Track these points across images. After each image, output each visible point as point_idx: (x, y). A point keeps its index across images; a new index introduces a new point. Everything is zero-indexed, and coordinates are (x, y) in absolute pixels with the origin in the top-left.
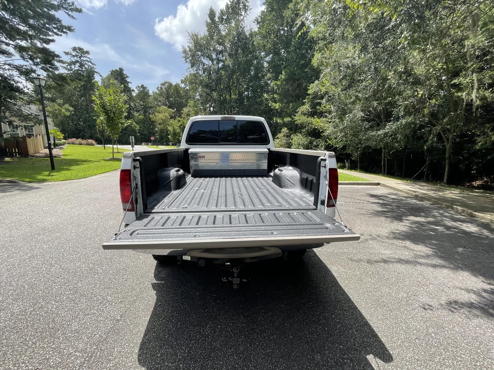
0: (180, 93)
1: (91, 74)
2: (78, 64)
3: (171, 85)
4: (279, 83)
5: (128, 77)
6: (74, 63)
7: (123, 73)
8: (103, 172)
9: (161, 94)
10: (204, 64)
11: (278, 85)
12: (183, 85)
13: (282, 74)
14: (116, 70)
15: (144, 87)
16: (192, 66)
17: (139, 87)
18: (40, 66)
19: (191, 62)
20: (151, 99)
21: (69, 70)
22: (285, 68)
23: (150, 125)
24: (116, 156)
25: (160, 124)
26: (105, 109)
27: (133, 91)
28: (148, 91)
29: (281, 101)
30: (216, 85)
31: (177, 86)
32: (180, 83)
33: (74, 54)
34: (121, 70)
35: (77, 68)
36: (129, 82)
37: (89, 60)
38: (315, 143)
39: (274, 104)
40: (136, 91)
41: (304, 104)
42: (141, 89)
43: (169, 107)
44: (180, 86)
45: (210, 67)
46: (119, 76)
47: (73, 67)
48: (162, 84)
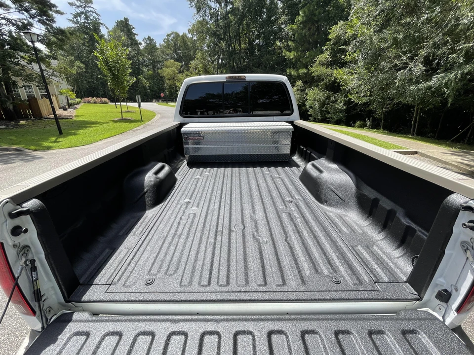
0: (187, 45)
1: (96, 26)
2: (83, 16)
3: (179, 35)
4: (295, 27)
5: (133, 28)
6: (79, 15)
7: (129, 24)
8: (109, 136)
9: (168, 46)
10: (210, 8)
11: (294, 29)
12: (190, 36)
13: (299, 15)
14: (121, 21)
15: (151, 39)
16: (198, 12)
17: (145, 39)
18: (36, 19)
19: (196, 7)
20: (159, 52)
21: (76, 23)
22: (303, 7)
23: (160, 80)
24: (125, 116)
25: (169, 79)
26: (108, 66)
27: (140, 44)
28: (155, 43)
29: (296, 49)
30: (225, 33)
31: (184, 36)
32: (187, 33)
33: (78, 5)
34: (126, 20)
35: (82, 21)
36: (135, 34)
37: (93, 10)
38: (332, 99)
39: (288, 53)
40: (143, 44)
41: (322, 52)
42: (148, 42)
43: (177, 61)
44: (188, 36)
45: (218, 11)
46: (124, 26)
47: (79, 19)
48: (169, 35)
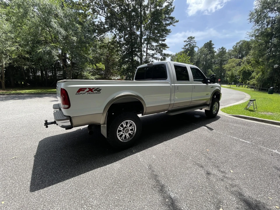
2: (189, 45)
3: (245, 42)
5: (213, 45)
9: (235, 50)
17: (220, 49)
19: (255, 21)
21: (185, 49)
23: (222, 71)
28: (226, 50)
31: (250, 42)
34: (211, 41)
36: (213, 48)
37: (194, 41)
40: (217, 52)
47: (186, 47)
48: (238, 43)
